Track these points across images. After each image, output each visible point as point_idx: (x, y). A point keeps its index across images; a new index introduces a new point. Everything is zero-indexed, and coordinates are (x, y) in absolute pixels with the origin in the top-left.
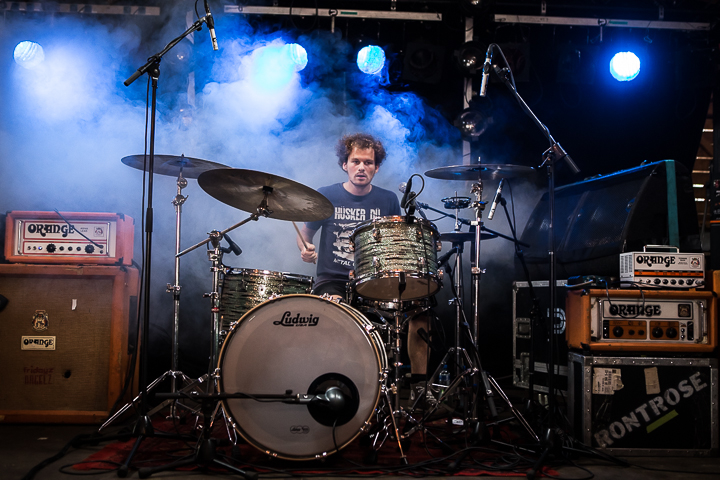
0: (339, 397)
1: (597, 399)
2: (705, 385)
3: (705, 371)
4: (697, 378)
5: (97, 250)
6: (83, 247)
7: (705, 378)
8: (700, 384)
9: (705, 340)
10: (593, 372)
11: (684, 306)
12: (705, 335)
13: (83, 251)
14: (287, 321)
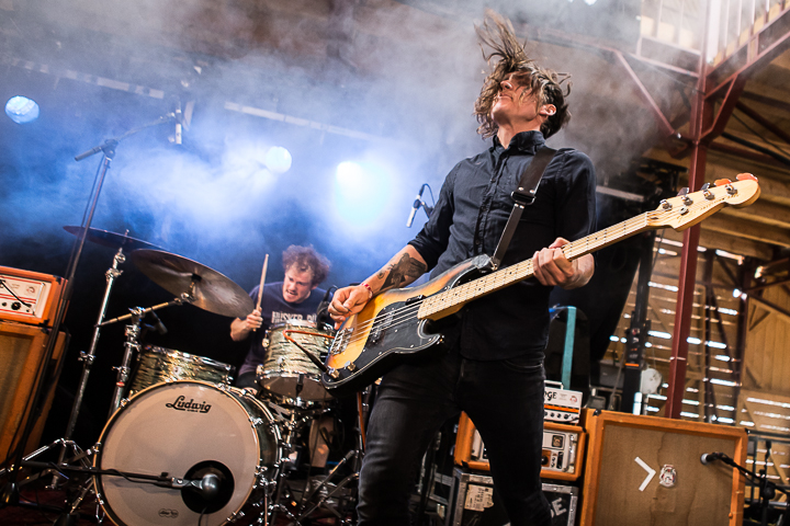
0: (213, 486)
1: (467, 514)
2: (565, 510)
3: (566, 497)
4: (558, 503)
5: (23, 308)
6: (10, 303)
7: (565, 505)
8: (560, 509)
9: (571, 469)
10: (467, 488)
11: (558, 437)
12: (572, 465)
13: (9, 307)
14: (181, 405)
